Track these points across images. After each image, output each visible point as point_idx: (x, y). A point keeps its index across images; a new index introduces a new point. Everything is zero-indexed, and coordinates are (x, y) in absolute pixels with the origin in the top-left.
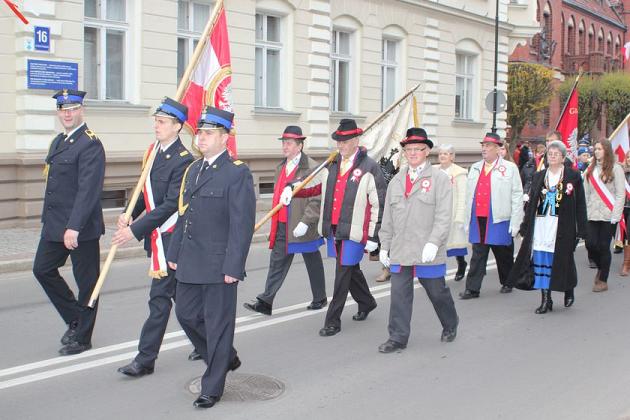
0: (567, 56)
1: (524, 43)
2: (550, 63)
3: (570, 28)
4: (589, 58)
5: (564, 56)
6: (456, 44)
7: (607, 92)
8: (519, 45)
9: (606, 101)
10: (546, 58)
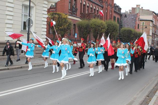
0: (82, 14)
1: (54, 4)
2: (76, 15)
3: (84, 5)
4: (89, 15)
5: (81, 13)
6: (23, 2)
7: (91, 25)
8: (52, 5)
9: (92, 27)
10: (75, 14)
